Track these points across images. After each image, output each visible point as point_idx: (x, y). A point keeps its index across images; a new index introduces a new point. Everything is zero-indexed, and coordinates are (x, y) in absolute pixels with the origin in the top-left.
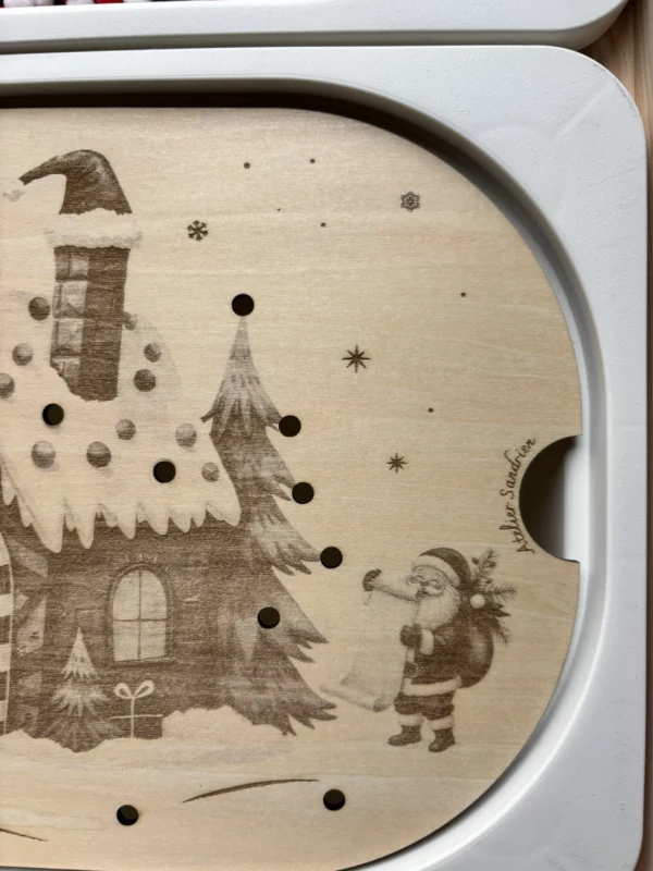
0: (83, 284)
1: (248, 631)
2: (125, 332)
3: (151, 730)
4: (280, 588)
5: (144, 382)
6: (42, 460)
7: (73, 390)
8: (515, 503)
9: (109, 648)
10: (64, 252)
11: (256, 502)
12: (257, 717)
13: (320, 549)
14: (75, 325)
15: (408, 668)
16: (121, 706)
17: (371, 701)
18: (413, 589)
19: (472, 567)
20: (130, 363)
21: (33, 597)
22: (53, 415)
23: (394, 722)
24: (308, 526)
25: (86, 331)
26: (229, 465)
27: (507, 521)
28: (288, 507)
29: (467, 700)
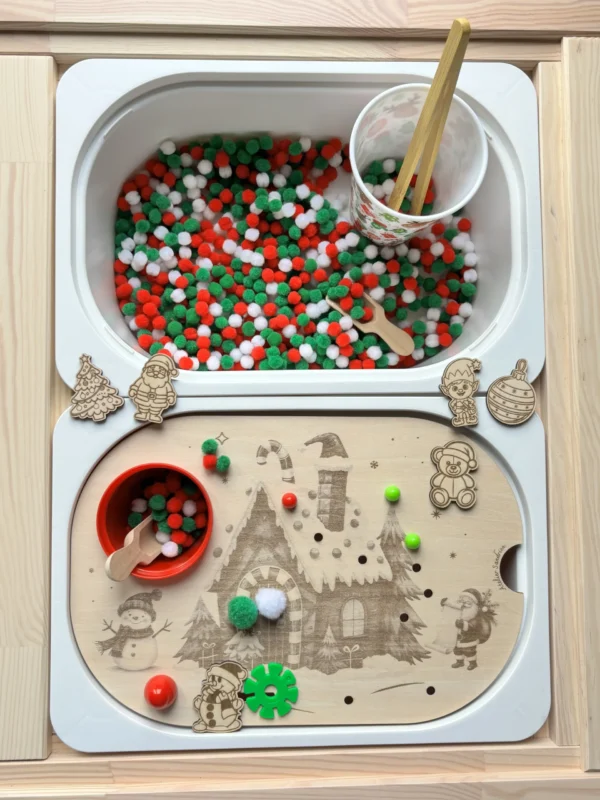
0: (330, 485)
1: (396, 622)
2: (346, 504)
3: (358, 665)
4: (409, 606)
5: (354, 524)
6: (314, 556)
7: (326, 527)
8: (498, 571)
9: (341, 631)
10: (322, 473)
11: (398, 572)
12: (401, 658)
13: (423, 590)
14: (327, 501)
15: (459, 637)
16: (347, 655)
17: (445, 650)
18: (460, 605)
19: (482, 596)
20: (348, 517)
21: (311, 611)
22: (318, 537)
23: (454, 658)
24: (420, 582)
25: (331, 504)
26: (388, 557)
27: (494, 577)
28: (411, 573)
29: (481, 648)
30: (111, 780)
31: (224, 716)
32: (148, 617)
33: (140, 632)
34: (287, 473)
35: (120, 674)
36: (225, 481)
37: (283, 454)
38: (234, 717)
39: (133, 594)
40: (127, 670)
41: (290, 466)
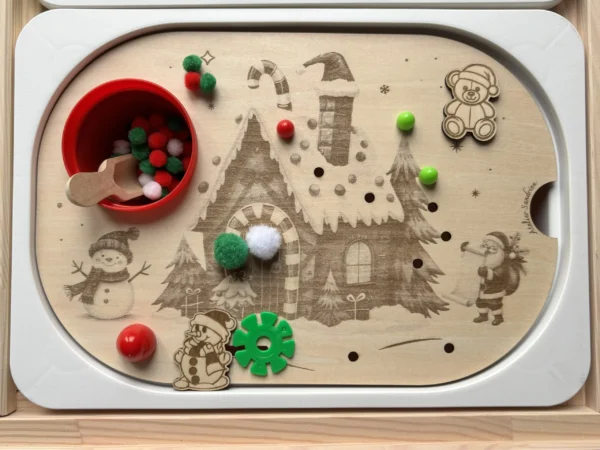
0: (333, 113)
1: (408, 269)
2: (352, 134)
3: (364, 316)
4: (423, 250)
5: (361, 158)
6: (314, 193)
7: (328, 161)
8: (528, 211)
9: (344, 278)
10: (324, 98)
11: (411, 211)
12: (414, 309)
13: (441, 232)
14: (329, 131)
15: (482, 287)
16: (350, 304)
17: (465, 302)
18: (483, 251)
19: (510, 240)
20: (354, 149)
21: (309, 254)
22: (319, 172)
23: (476, 311)
24: (436, 222)
25: (334, 135)
26: (399, 195)
27: (525, 219)
28: (426, 214)
29: (508, 301)
30: (79, 441)
31: (209, 372)
32: (123, 258)
33: (115, 275)
34: (283, 99)
35: (92, 323)
36: (211, 106)
37: (279, 77)
38: (220, 373)
39: (106, 232)
40: (99, 319)
41: (286, 90)
